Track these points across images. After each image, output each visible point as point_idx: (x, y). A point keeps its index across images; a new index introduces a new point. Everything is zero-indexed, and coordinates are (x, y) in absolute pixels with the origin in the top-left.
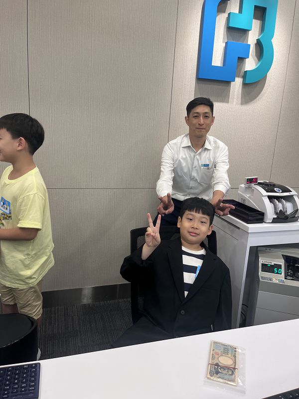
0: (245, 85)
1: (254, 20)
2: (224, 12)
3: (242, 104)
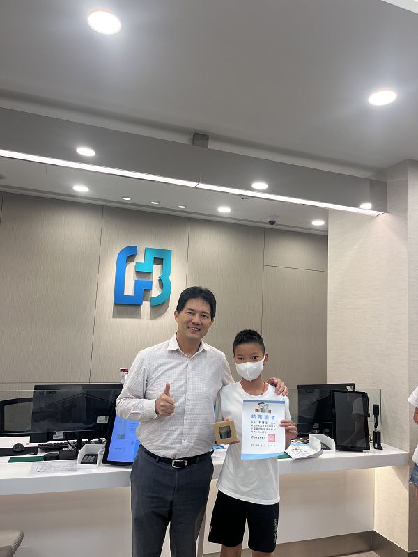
0: (152, 306)
1: (155, 265)
2: (133, 261)
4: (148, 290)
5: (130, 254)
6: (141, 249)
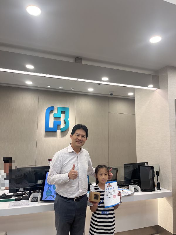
0: (61, 132)
1: (62, 114)
3: (61, 137)
4: (59, 125)
5: (51, 110)
6: (56, 107)
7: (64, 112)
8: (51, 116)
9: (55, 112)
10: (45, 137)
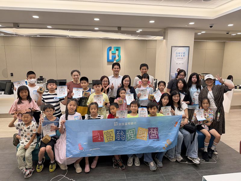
4: (115, 58)
5: (110, 49)
6: (113, 47)
7: (117, 50)
8: (110, 53)
9: (113, 50)
10: (107, 65)
